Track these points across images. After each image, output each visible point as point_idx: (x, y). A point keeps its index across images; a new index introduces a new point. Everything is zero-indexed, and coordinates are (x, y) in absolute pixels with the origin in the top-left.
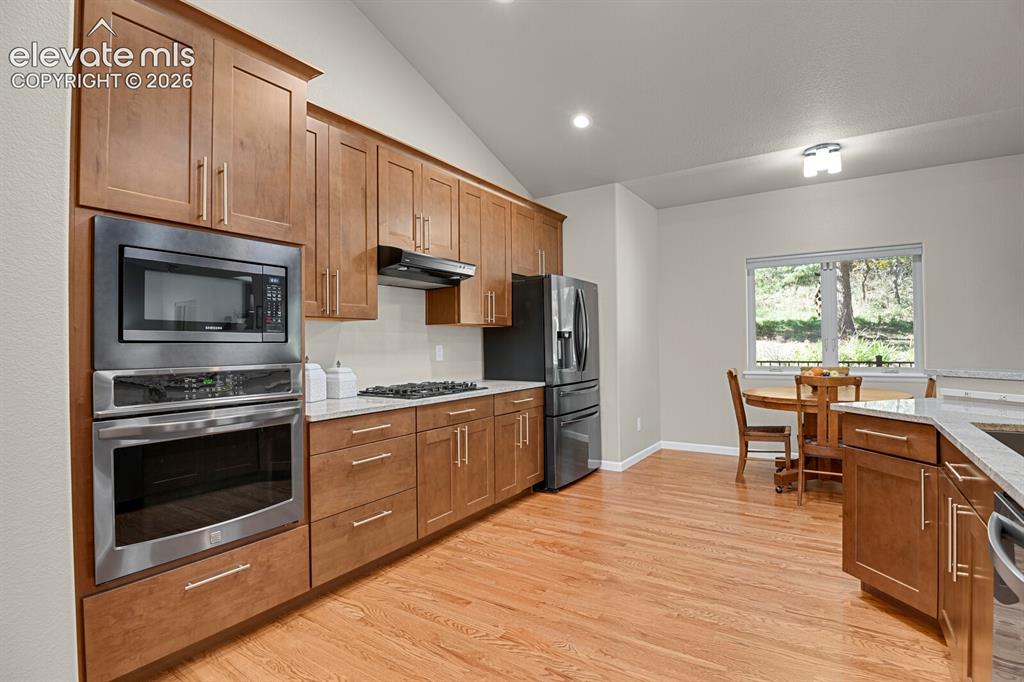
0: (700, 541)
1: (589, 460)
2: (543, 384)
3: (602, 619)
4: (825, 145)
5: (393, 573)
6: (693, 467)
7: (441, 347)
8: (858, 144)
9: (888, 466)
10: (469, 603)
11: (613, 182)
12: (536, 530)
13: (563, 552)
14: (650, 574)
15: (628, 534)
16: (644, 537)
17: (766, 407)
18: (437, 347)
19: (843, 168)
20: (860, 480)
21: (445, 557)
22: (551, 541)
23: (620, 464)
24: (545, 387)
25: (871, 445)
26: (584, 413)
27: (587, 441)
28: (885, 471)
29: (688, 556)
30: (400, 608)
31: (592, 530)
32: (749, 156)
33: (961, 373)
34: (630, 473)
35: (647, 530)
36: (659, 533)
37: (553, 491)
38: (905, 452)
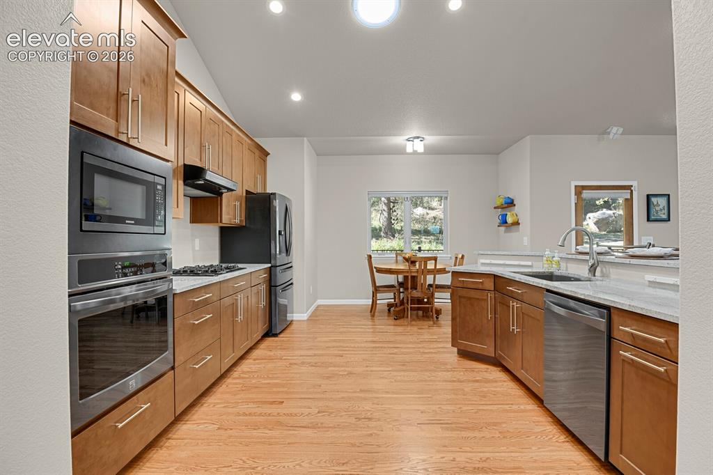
0: (378, 347)
1: (288, 315)
2: (269, 265)
3: (361, 391)
4: (418, 138)
5: (211, 400)
6: (346, 313)
7: (198, 240)
8: (431, 139)
9: (473, 294)
10: (283, 402)
11: (304, 137)
12: (284, 358)
13: (312, 366)
14: (367, 366)
15: (339, 350)
16: (349, 350)
17: (391, 274)
18: (196, 240)
19: (425, 150)
20: (460, 302)
21: (240, 384)
22: (300, 362)
23: (306, 315)
24: (270, 267)
25: (465, 286)
26: (287, 284)
27: (286, 303)
28: (472, 296)
29: (378, 355)
30: (238, 416)
31: (316, 352)
32: (382, 136)
33: (489, 253)
34: (310, 319)
35: (347, 347)
36: (354, 347)
37: (275, 335)
38: (480, 287)
